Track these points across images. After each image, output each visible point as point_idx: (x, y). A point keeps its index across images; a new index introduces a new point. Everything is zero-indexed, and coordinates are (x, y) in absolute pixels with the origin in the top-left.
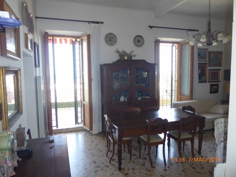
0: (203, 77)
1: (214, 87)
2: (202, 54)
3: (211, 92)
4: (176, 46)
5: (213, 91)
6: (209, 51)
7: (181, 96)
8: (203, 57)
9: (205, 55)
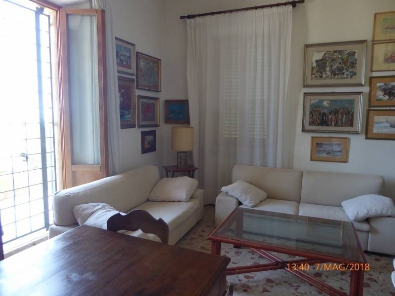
0: (127, 112)
1: (148, 137)
2: (123, 55)
3: (145, 151)
4: (49, 17)
5: (147, 146)
6: (137, 50)
7: (74, 168)
8: (125, 63)
9: (129, 57)
